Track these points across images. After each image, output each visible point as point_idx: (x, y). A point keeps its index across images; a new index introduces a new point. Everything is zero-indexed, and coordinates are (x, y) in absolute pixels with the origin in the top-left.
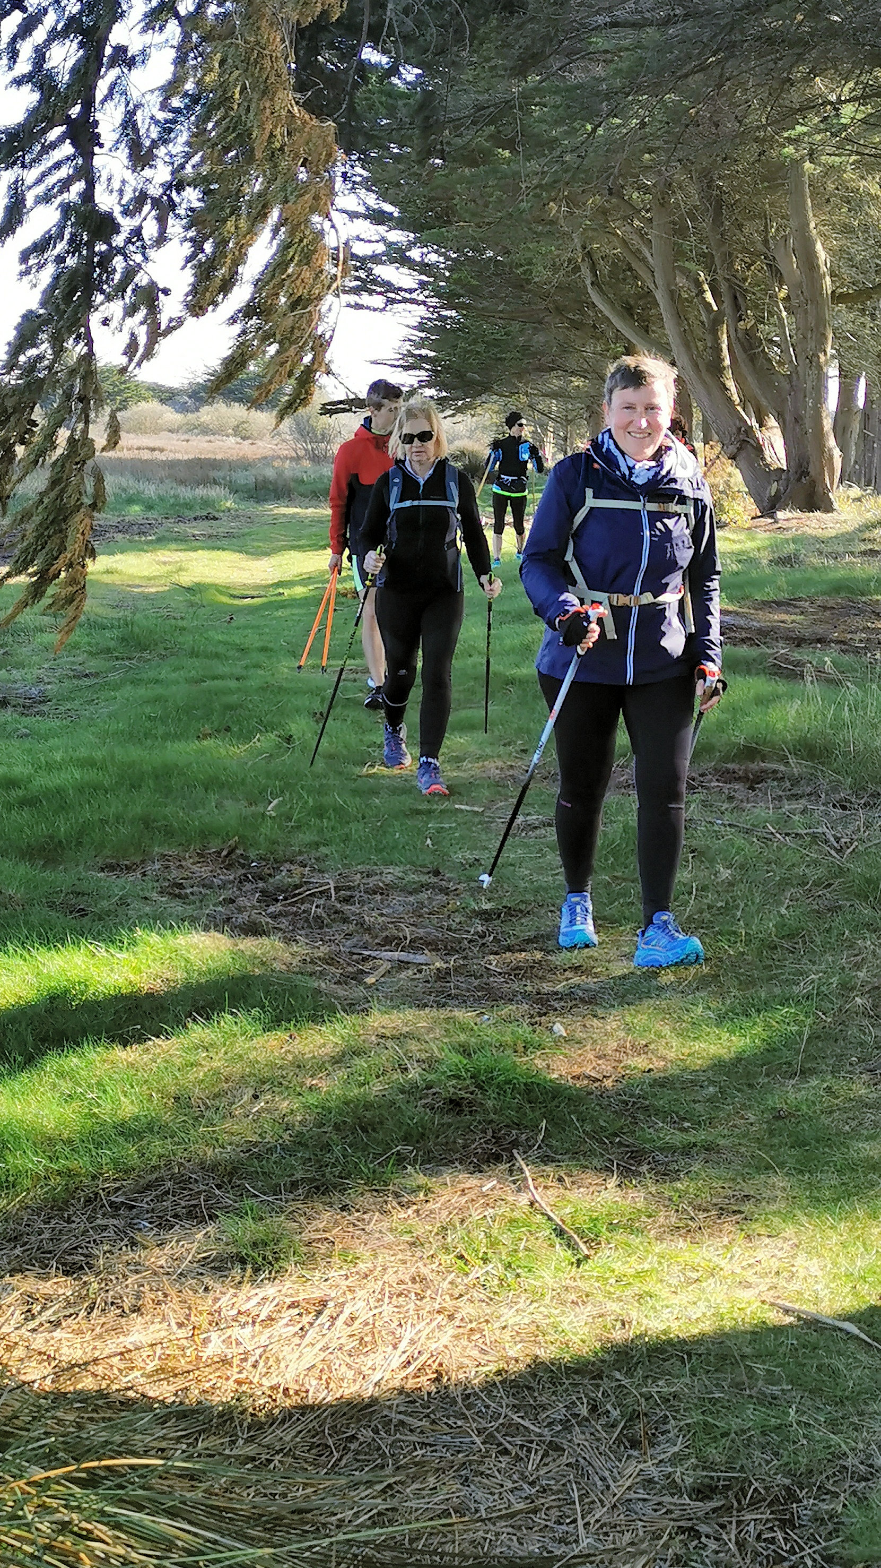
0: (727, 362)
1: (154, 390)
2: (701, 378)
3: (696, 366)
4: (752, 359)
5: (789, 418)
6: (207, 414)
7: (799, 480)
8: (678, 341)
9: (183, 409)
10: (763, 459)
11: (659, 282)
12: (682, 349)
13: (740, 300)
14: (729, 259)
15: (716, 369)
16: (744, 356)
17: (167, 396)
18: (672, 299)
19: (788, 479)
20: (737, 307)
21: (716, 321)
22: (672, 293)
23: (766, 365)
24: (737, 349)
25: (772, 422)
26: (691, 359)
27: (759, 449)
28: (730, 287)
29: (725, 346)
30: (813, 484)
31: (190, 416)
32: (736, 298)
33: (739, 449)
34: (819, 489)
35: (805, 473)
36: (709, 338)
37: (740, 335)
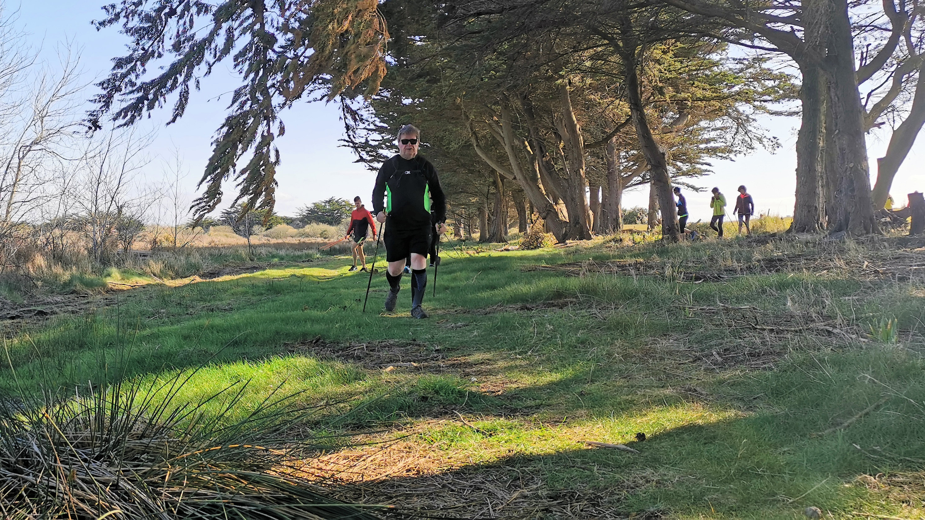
0: (539, 176)
1: (284, 219)
2: (527, 183)
3: (525, 178)
4: (550, 174)
5: (568, 199)
6: (308, 229)
7: (575, 226)
8: (517, 168)
9: (298, 227)
10: (558, 218)
11: (506, 142)
12: (519, 171)
13: (543, 149)
14: (537, 130)
15: (535, 179)
16: (546, 173)
17: (289, 221)
18: (513, 149)
19: (570, 226)
20: (542, 151)
21: (533, 159)
22: (512, 147)
23: (557, 177)
24: (543, 170)
25: (561, 201)
26: (523, 176)
27: (557, 214)
28: (538, 143)
29: (537, 169)
30: (582, 228)
31: (301, 230)
32: (541, 148)
33: (547, 214)
34: (585, 230)
35: (578, 223)
36: (530, 166)
37: (544, 163)
